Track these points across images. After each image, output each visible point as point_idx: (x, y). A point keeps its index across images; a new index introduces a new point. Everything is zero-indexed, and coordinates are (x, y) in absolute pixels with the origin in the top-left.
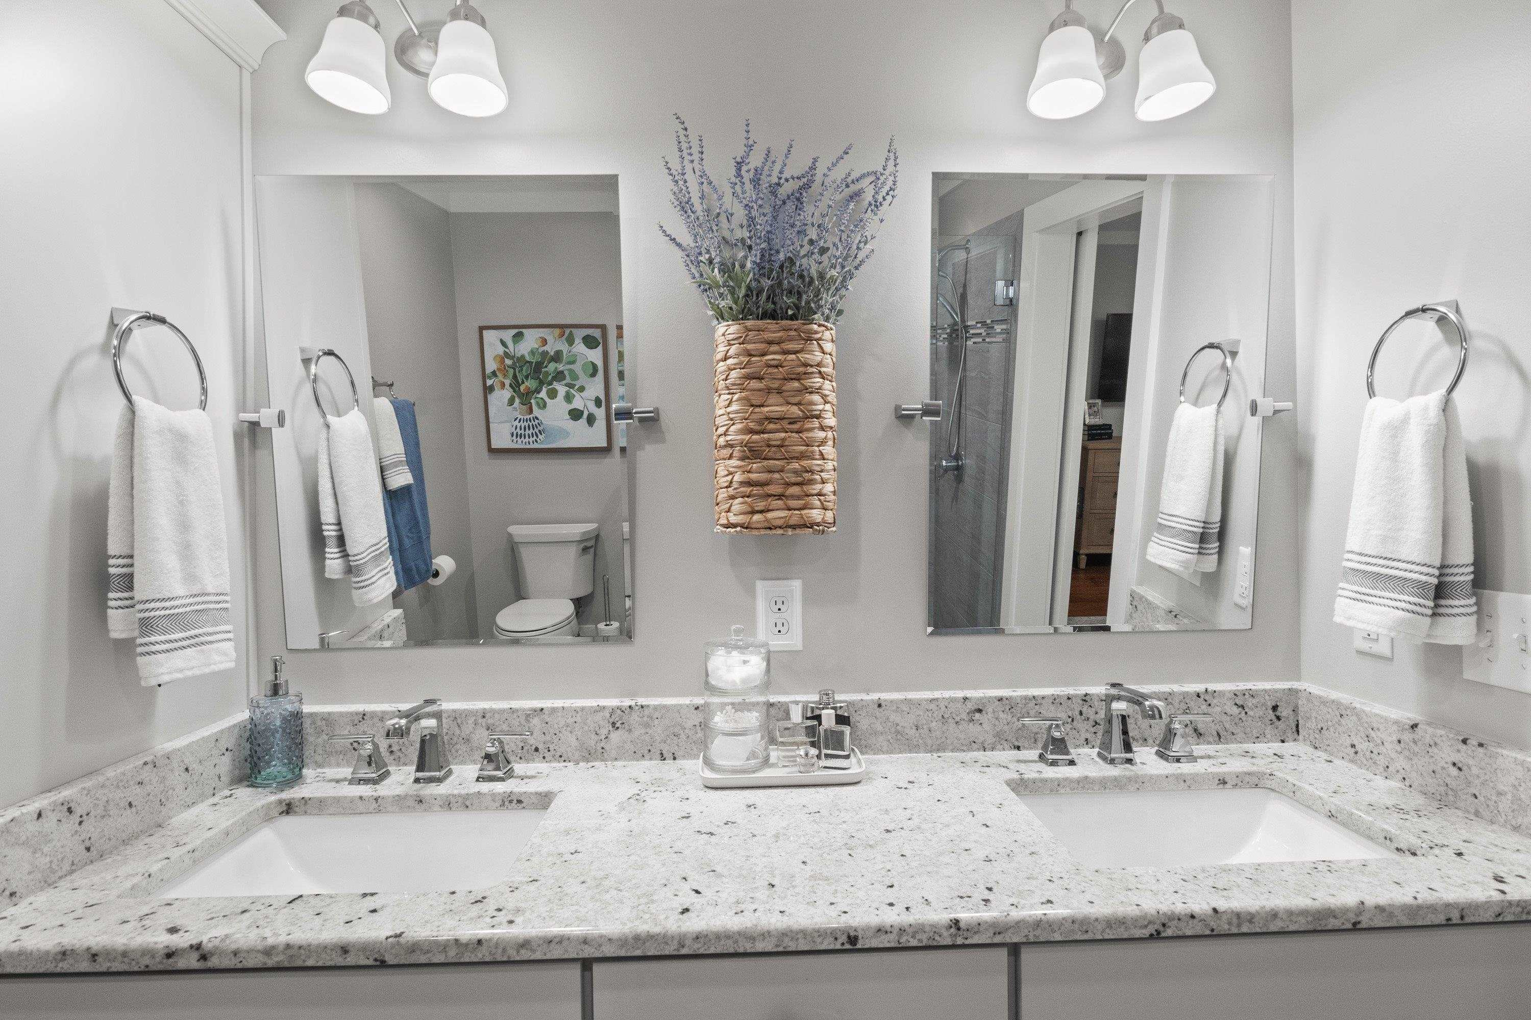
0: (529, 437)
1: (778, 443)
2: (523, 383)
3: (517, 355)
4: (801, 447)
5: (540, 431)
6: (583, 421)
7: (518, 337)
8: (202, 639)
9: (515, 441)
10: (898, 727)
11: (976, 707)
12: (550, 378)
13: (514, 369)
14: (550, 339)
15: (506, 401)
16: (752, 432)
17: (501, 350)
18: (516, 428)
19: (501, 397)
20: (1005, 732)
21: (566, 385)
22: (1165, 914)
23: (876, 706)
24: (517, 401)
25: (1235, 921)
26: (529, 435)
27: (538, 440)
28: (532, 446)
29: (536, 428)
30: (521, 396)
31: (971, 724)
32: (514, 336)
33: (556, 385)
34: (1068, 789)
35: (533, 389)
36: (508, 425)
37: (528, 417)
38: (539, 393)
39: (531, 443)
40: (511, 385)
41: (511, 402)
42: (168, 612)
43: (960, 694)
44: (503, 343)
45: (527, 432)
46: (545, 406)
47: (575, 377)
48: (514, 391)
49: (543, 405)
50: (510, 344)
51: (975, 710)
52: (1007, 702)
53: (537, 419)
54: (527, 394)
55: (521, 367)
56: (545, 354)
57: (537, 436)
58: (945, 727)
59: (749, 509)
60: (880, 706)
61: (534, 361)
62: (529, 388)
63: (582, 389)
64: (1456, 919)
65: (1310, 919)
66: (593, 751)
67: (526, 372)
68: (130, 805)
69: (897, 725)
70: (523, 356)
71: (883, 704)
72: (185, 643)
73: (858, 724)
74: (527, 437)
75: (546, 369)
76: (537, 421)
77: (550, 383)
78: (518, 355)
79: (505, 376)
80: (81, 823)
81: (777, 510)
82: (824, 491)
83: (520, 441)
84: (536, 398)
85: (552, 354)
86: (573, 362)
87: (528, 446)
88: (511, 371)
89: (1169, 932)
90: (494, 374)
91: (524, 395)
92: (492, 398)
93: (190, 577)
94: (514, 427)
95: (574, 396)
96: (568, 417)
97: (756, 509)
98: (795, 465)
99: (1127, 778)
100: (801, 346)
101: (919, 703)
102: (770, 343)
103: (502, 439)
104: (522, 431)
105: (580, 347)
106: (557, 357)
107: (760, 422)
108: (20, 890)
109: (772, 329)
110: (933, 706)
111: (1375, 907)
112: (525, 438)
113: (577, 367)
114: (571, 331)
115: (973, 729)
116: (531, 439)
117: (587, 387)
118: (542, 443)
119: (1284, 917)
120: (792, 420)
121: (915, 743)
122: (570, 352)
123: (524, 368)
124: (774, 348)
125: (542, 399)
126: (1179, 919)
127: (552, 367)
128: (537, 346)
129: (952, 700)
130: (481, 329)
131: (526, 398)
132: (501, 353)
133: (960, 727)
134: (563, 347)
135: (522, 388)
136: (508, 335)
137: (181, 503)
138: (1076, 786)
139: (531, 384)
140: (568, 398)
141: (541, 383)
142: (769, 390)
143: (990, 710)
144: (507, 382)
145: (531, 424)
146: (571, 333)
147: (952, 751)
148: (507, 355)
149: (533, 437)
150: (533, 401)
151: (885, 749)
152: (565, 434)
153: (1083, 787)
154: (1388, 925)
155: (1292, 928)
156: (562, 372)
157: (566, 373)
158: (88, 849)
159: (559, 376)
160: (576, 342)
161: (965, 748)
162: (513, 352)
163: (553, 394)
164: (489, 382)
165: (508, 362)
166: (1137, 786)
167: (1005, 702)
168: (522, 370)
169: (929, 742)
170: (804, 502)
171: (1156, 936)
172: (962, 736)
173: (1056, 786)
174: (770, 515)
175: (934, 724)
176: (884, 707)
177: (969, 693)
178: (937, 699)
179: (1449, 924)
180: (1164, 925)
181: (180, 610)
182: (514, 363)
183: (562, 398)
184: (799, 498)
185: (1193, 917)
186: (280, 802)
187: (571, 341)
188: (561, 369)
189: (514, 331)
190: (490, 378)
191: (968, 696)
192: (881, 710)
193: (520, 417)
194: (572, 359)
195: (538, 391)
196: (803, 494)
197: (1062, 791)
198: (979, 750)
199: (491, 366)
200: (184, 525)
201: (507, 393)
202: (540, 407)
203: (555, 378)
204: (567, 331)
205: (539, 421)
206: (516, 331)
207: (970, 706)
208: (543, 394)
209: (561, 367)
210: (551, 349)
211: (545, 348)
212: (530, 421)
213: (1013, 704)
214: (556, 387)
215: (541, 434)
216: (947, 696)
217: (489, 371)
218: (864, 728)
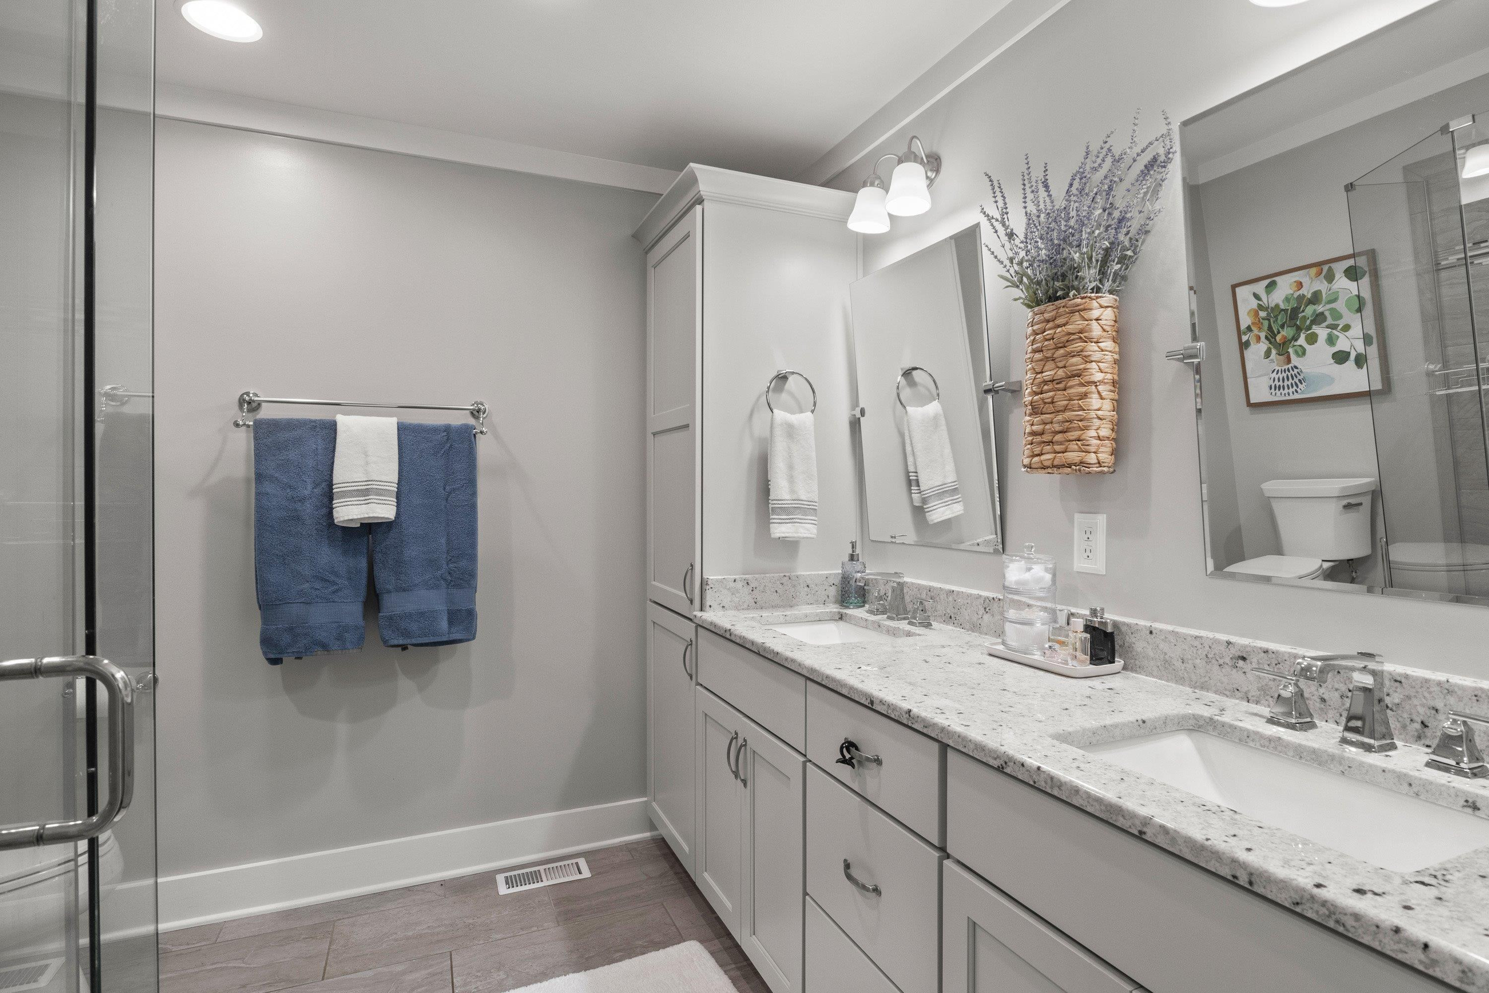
0: (1289, 388)
1: (1049, 400)
2: (1279, 332)
3: (1270, 306)
4: (1064, 402)
5: (1300, 381)
6: (1351, 363)
7: (1271, 286)
8: (795, 520)
9: (1273, 394)
10: (1166, 657)
11: (1241, 655)
12: (1308, 322)
13: (1269, 320)
14: (1305, 281)
15: (1263, 354)
16: (1036, 394)
17: (1254, 303)
18: (1274, 380)
19: (1257, 350)
20: (1271, 688)
21: (1328, 327)
22: (1008, 756)
23: (1148, 632)
24: (1274, 352)
25: (1049, 781)
26: (1288, 385)
27: (1298, 390)
28: (1292, 397)
29: (1296, 378)
30: (1277, 346)
31: (1235, 670)
32: (1267, 287)
33: (1316, 329)
34: (1258, 744)
35: (1290, 337)
36: (1265, 379)
37: (1286, 367)
38: (1296, 340)
39: (1291, 394)
40: (1267, 338)
41: (1268, 354)
42: (780, 506)
43: (1224, 637)
44: (1256, 296)
45: (1286, 383)
46: (1304, 352)
47: (1337, 315)
48: (1270, 343)
49: (1302, 353)
50: (1264, 296)
51: (1239, 657)
52: (1274, 656)
53: (1296, 367)
54: (1284, 343)
55: (1276, 317)
56: (1301, 298)
57: (1297, 386)
58: (1208, 667)
59: (1031, 454)
60: (1151, 632)
61: (1289, 308)
62: (1286, 337)
63: (1347, 328)
64: (1243, 881)
65: (1103, 808)
66: (975, 625)
67: (1281, 320)
68: (776, 592)
69: (1166, 654)
70: (1277, 306)
71: (1154, 632)
72: (787, 521)
73: (1134, 645)
74: (1286, 388)
75: (1303, 314)
76: (1296, 370)
77: (1309, 328)
78: (1272, 305)
79: (1260, 329)
80: (752, 590)
81: (1048, 453)
82: (1083, 437)
83: (1278, 393)
84: (1294, 346)
85: (1309, 296)
86: (1335, 300)
87: (1288, 398)
88: (1266, 323)
89: (1008, 770)
90: (1249, 329)
91: (1280, 344)
92: (1248, 353)
93: (792, 491)
94: (1272, 379)
95: (1338, 337)
96: (1332, 361)
97: (1035, 453)
98: (1060, 417)
99: (1328, 755)
100: (1066, 319)
101: (1185, 638)
102: (1048, 321)
103: (1260, 392)
104: (1281, 383)
105: (1342, 283)
106: (1316, 298)
107: (1039, 385)
108: (726, 606)
109: (1049, 309)
110: (1196, 643)
111: (1160, 826)
112: (1284, 389)
113: (1340, 306)
114: (1330, 267)
115: (1237, 676)
116: (1291, 390)
117: (1352, 325)
118: (1303, 393)
119: (1084, 797)
120: (1058, 381)
121: (1182, 676)
122: (1330, 290)
123: (1279, 318)
124: (1050, 325)
125: (1300, 346)
126: (1015, 763)
127: (1310, 310)
128: (1292, 292)
129: (1217, 641)
130: (1234, 287)
131: (1282, 348)
132: (1255, 306)
133: (1223, 670)
134: (1321, 286)
135: (1278, 338)
136: (1262, 285)
137: (790, 457)
138: (1267, 744)
139: (1287, 332)
140: (1331, 341)
141: (1299, 329)
142: (1046, 359)
143: (1255, 660)
144: (1263, 335)
145: (1289, 374)
146: (1330, 269)
147: (1216, 692)
148: (1260, 307)
149: (1292, 387)
150: (1291, 350)
151: (1155, 673)
152: (1331, 380)
153: (1275, 748)
154: (1171, 849)
155: (1089, 809)
156: (1322, 314)
157: (1327, 314)
158: (756, 603)
159: (1319, 318)
160: (1337, 276)
161: (1228, 693)
162: (1266, 303)
163: (1312, 339)
164: (1245, 338)
165: (1263, 314)
166: (1341, 768)
167: (1271, 655)
168: (1277, 320)
169: (1194, 678)
170: (1064, 446)
171: (1000, 770)
172: (1225, 680)
173: (1246, 737)
174: (1043, 457)
175: (1198, 661)
176: (1154, 635)
177: (1233, 639)
178: (1201, 637)
179: (1233, 881)
180: (1006, 763)
181: (786, 506)
182: (1268, 314)
183: (1324, 342)
184: (1061, 443)
185: (1023, 765)
186: (839, 613)
187: (1330, 278)
188: (1321, 310)
189: (1266, 282)
190: (1245, 334)
191: (1232, 640)
192: (1152, 636)
193: (1277, 368)
194: (1332, 298)
195: (1295, 338)
196: (1064, 440)
197: (1251, 744)
198: (1242, 698)
199: (1245, 321)
200: (791, 467)
201: (1263, 346)
202: (1298, 355)
203: (1314, 322)
204: (1325, 268)
205: (1298, 370)
206: (1267, 282)
207: (1234, 651)
208: (1302, 341)
209: (1320, 308)
210: (1307, 292)
211: (1301, 292)
212: (1289, 371)
213: (1280, 660)
214: (1315, 331)
215: (1302, 383)
216: (1212, 637)
217: (1243, 326)
218: (1139, 650)
